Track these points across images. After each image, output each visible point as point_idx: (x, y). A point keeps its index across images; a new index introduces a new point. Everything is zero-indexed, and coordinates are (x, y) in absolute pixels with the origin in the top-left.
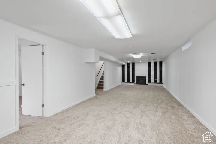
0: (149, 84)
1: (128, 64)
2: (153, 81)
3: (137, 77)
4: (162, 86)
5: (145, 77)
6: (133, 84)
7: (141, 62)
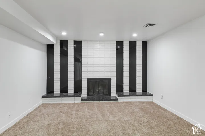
0: (121, 99)
1: (64, 44)
2: (126, 89)
3: (89, 80)
4: (152, 103)
5: (109, 80)
6: (78, 100)
7: (102, 35)
